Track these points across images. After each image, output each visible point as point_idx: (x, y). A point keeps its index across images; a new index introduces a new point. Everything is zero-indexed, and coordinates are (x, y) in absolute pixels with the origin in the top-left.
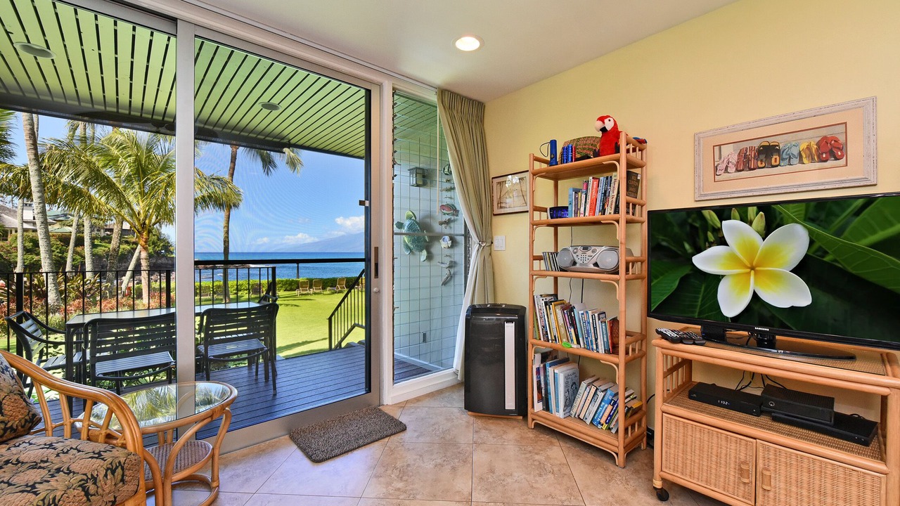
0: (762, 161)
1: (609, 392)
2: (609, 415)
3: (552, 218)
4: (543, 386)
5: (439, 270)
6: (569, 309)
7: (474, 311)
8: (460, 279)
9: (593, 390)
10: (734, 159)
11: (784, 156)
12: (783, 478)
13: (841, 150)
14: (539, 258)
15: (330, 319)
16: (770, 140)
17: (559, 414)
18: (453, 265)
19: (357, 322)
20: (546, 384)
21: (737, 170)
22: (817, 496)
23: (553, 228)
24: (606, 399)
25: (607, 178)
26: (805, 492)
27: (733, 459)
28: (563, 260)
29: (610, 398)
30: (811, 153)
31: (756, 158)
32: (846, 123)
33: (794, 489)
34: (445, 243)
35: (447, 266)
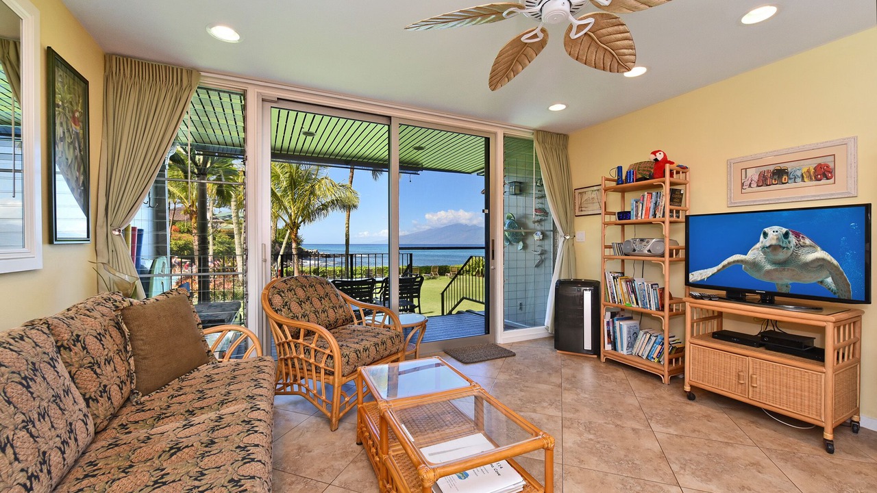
0: (775, 180)
1: (659, 337)
2: (659, 352)
3: (619, 219)
4: (612, 333)
5: (532, 256)
6: (630, 281)
7: (561, 284)
8: (549, 263)
9: (648, 336)
10: (756, 178)
11: (791, 176)
12: (765, 380)
13: (831, 173)
14: (610, 247)
15: (443, 294)
16: (782, 165)
17: (623, 351)
18: (543, 253)
19: (465, 296)
20: (614, 332)
21: (758, 186)
22: (785, 389)
23: (620, 226)
24: (657, 341)
25: (657, 193)
26: (778, 387)
27: (734, 370)
28: (628, 249)
29: (660, 340)
30: (810, 175)
31: (772, 177)
32: (834, 155)
33: (771, 386)
34: (537, 237)
35: (539, 253)
